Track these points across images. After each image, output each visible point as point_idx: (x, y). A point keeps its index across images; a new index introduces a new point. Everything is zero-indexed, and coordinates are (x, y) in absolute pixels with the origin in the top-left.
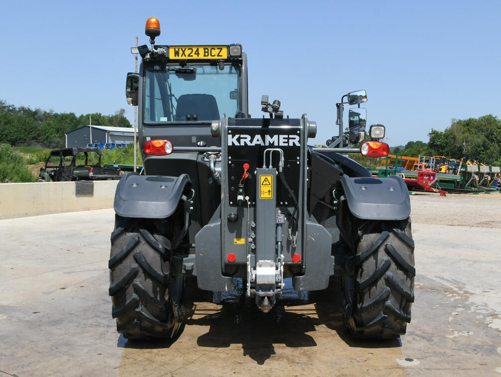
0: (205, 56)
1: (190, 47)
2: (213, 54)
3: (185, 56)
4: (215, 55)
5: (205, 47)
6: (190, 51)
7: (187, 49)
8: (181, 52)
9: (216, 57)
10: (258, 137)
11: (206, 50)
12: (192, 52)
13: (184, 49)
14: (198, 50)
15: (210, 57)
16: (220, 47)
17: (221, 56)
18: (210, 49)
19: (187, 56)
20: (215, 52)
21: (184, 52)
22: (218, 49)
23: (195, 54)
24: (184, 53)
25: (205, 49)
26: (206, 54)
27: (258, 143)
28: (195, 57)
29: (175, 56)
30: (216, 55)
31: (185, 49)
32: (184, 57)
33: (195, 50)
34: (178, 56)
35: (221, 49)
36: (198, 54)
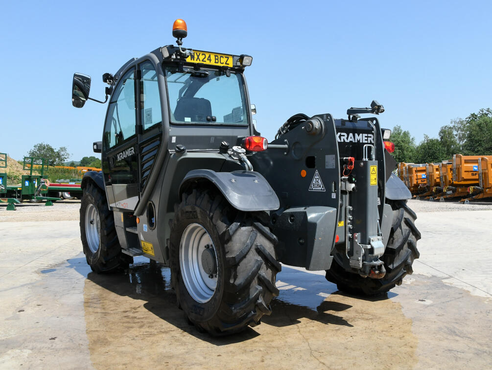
0: (215, 62)
1: (204, 52)
2: (222, 62)
3: (200, 61)
4: (223, 63)
5: (216, 54)
6: (204, 56)
7: (201, 54)
8: (196, 56)
9: (224, 65)
10: (351, 135)
11: (217, 58)
12: (205, 58)
13: (198, 54)
14: (210, 56)
15: (219, 64)
16: (227, 56)
17: (228, 64)
18: (219, 57)
19: (201, 60)
20: (224, 60)
21: (198, 56)
22: (226, 57)
23: (208, 59)
24: (198, 58)
25: (215, 56)
26: (217, 61)
27: (351, 140)
28: (208, 63)
29: (191, 59)
30: (225, 63)
31: (200, 54)
32: (198, 62)
33: (207, 55)
34: (194, 60)
35: (228, 58)
36: (210, 60)
